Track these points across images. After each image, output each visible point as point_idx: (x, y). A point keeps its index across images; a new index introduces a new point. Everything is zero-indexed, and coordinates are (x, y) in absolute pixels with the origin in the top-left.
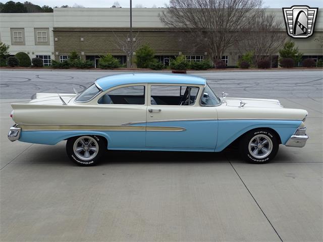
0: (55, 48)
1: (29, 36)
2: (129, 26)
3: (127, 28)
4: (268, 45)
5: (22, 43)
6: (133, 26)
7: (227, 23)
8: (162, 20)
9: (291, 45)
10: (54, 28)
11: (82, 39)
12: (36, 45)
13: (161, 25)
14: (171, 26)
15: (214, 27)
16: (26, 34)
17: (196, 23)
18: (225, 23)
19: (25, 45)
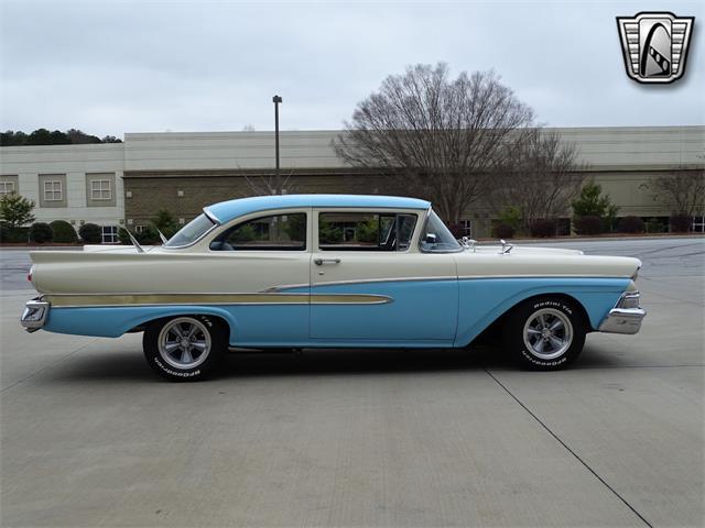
0: (126, 211)
1: (76, 190)
2: (274, 166)
3: (270, 171)
4: (549, 194)
5: (62, 204)
6: (281, 166)
7: (466, 157)
8: (339, 153)
9: (595, 191)
10: (125, 173)
11: (181, 193)
12: (88, 206)
13: (336, 163)
14: (357, 164)
15: (442, 165)
16: (70, 186)
17: (404, 157)
18: (462, 157)
19: (66, 206)
